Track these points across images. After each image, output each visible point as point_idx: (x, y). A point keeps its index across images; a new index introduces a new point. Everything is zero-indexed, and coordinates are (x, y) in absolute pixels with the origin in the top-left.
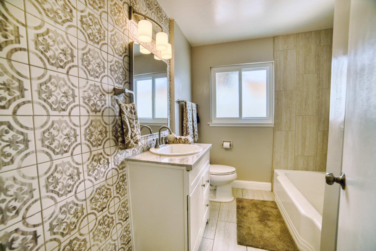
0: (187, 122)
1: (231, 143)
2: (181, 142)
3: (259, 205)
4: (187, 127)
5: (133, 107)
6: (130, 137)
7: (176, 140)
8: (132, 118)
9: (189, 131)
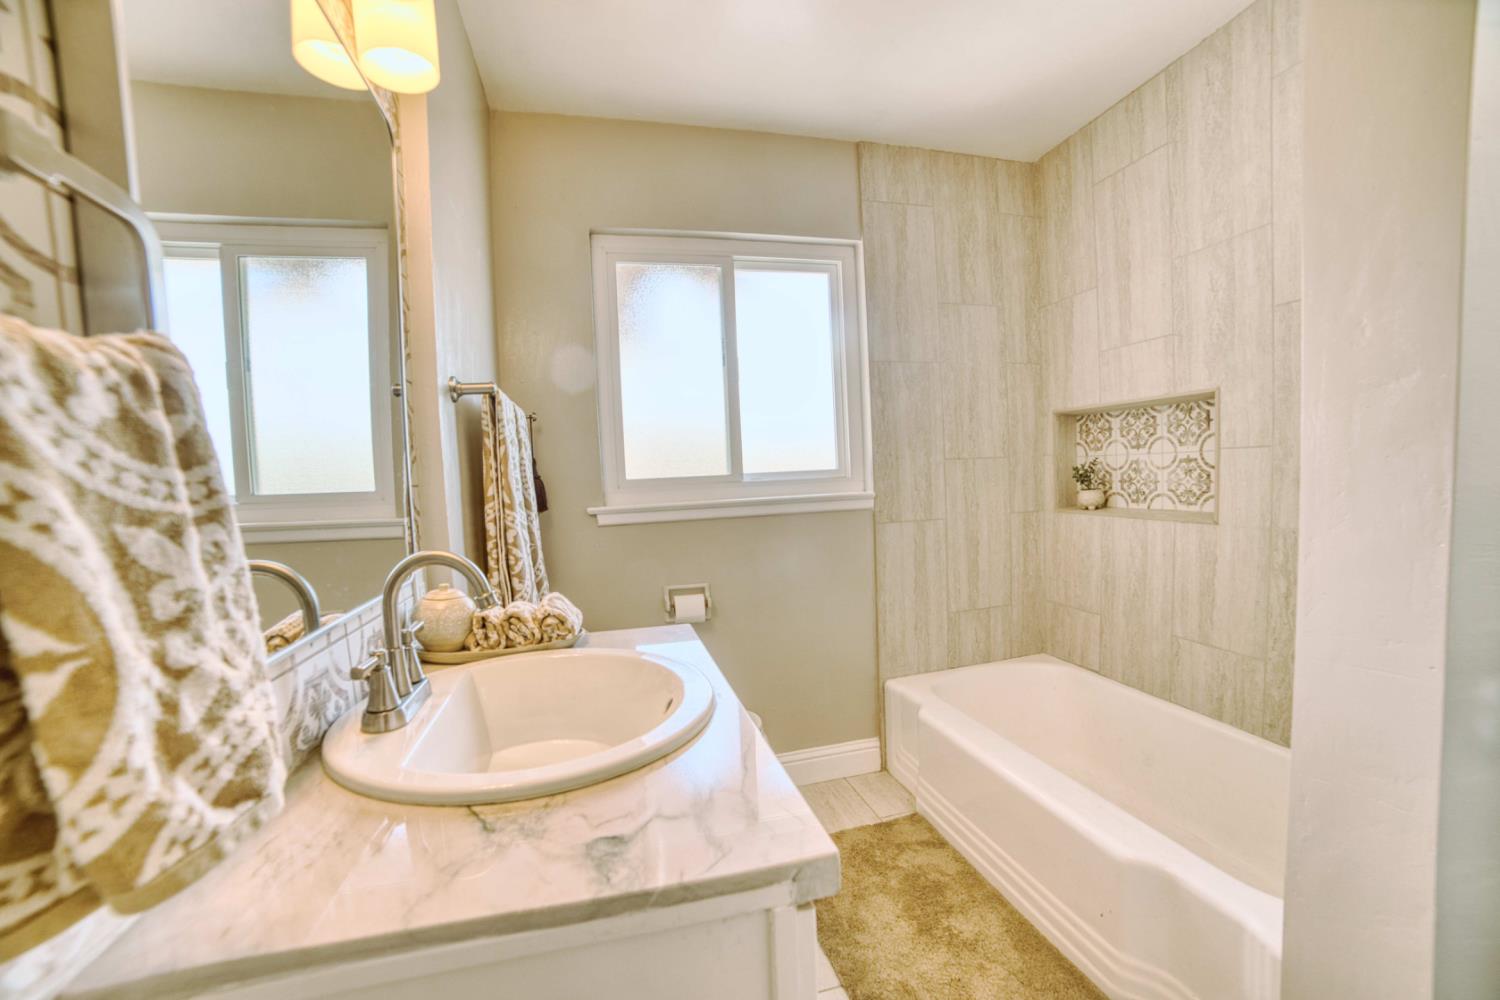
0: (507, 511)
1: (707, 594)
2: (520, 639)
3: (878, 853)
4: (510, 540)
5: (154, 383)
6: (145, 754)
7: (479, 633)
8: (152, 504)
9: (520, 563)
